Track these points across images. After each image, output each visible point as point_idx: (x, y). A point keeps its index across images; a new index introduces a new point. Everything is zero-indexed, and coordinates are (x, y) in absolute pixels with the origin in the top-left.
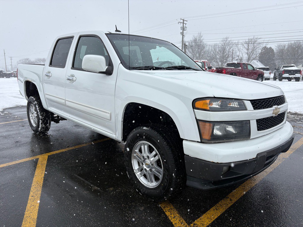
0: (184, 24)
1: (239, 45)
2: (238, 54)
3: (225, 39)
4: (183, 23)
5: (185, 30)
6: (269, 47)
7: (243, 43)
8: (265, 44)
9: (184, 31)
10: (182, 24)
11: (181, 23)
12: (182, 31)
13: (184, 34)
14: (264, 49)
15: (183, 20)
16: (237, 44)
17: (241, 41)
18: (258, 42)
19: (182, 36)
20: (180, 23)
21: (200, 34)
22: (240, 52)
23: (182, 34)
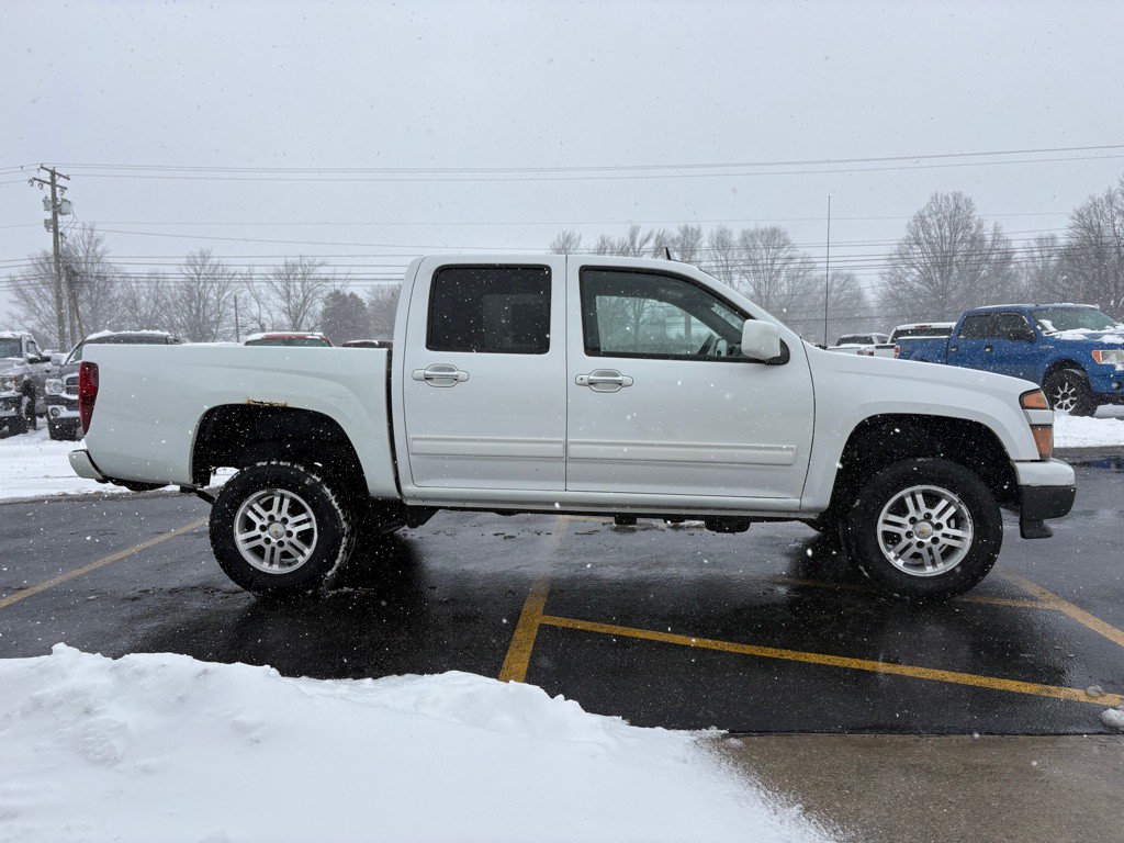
0: (58, 189)
1: (256, 284)
2: (255, 310)
3: (199, 261)
4: (53, 184)
5: (64, 214)
6: (348, 293)
7: (270, 277)
8: (340, 283)
9: (60, 218)
10: (48, 188)
11: (42, 182)
12: (49, 215)
13: (60, 230)
14: (334, 300)
15: (53, 173)
16: (248, 279)
17: (263, 270)
18: (316, 276)
19: (51, 235)
20: (36, 183)
21: (92, 230)
22: (262, 306)
23: (53, 225)
